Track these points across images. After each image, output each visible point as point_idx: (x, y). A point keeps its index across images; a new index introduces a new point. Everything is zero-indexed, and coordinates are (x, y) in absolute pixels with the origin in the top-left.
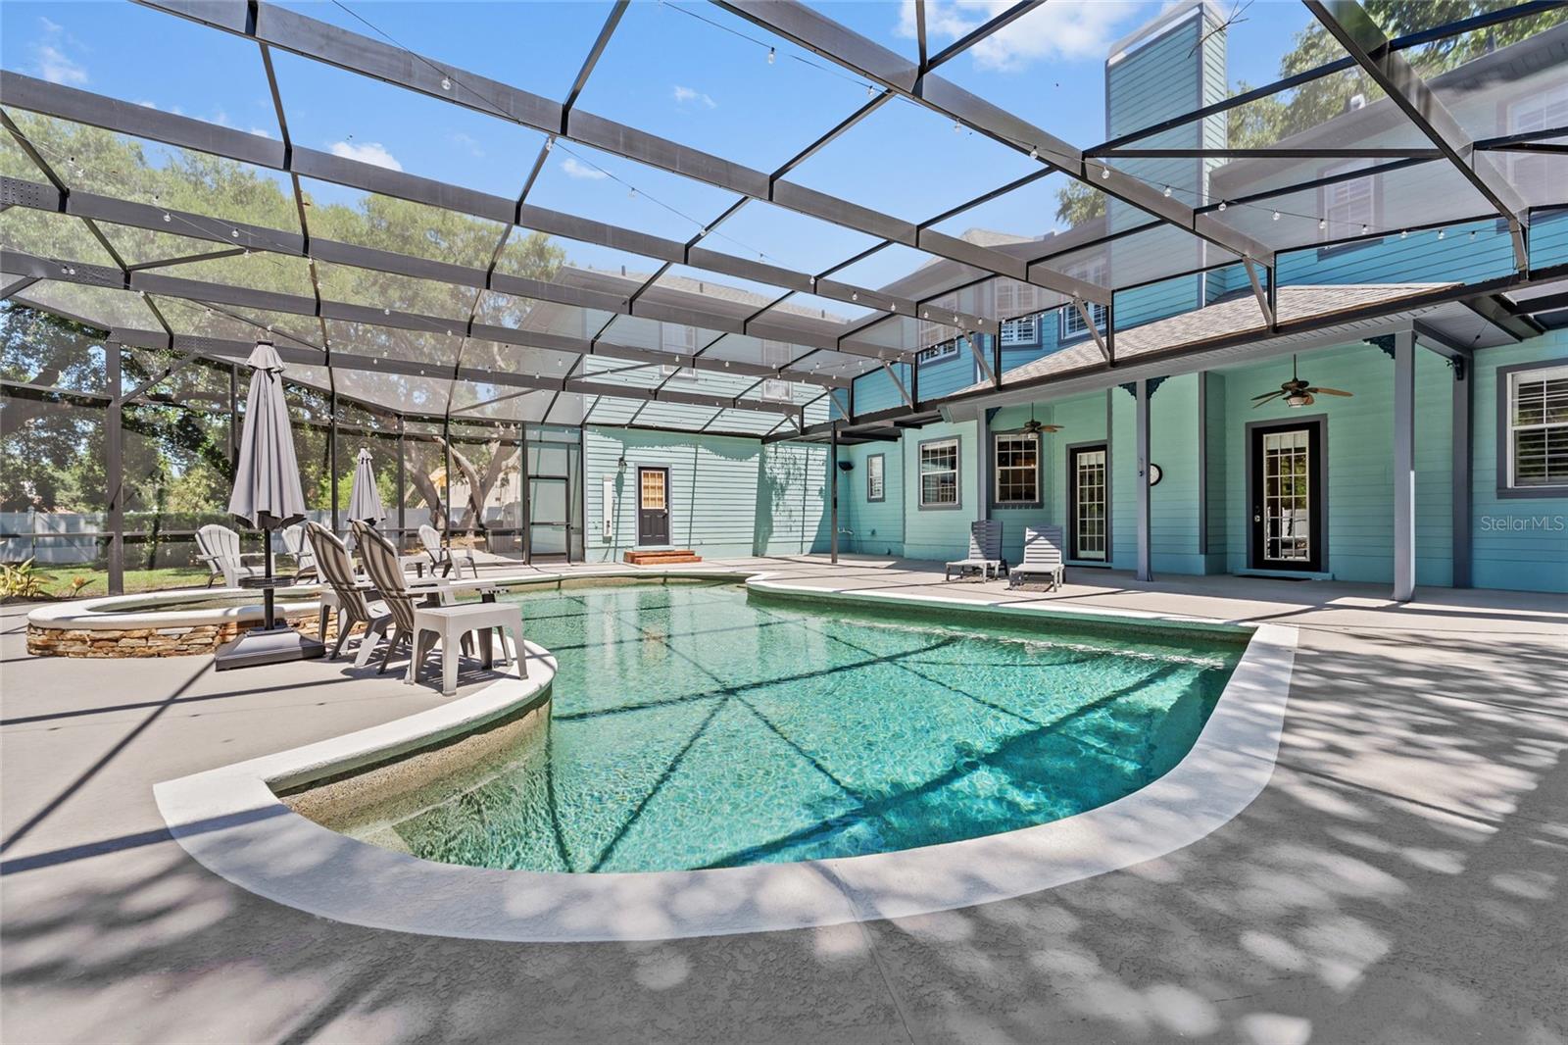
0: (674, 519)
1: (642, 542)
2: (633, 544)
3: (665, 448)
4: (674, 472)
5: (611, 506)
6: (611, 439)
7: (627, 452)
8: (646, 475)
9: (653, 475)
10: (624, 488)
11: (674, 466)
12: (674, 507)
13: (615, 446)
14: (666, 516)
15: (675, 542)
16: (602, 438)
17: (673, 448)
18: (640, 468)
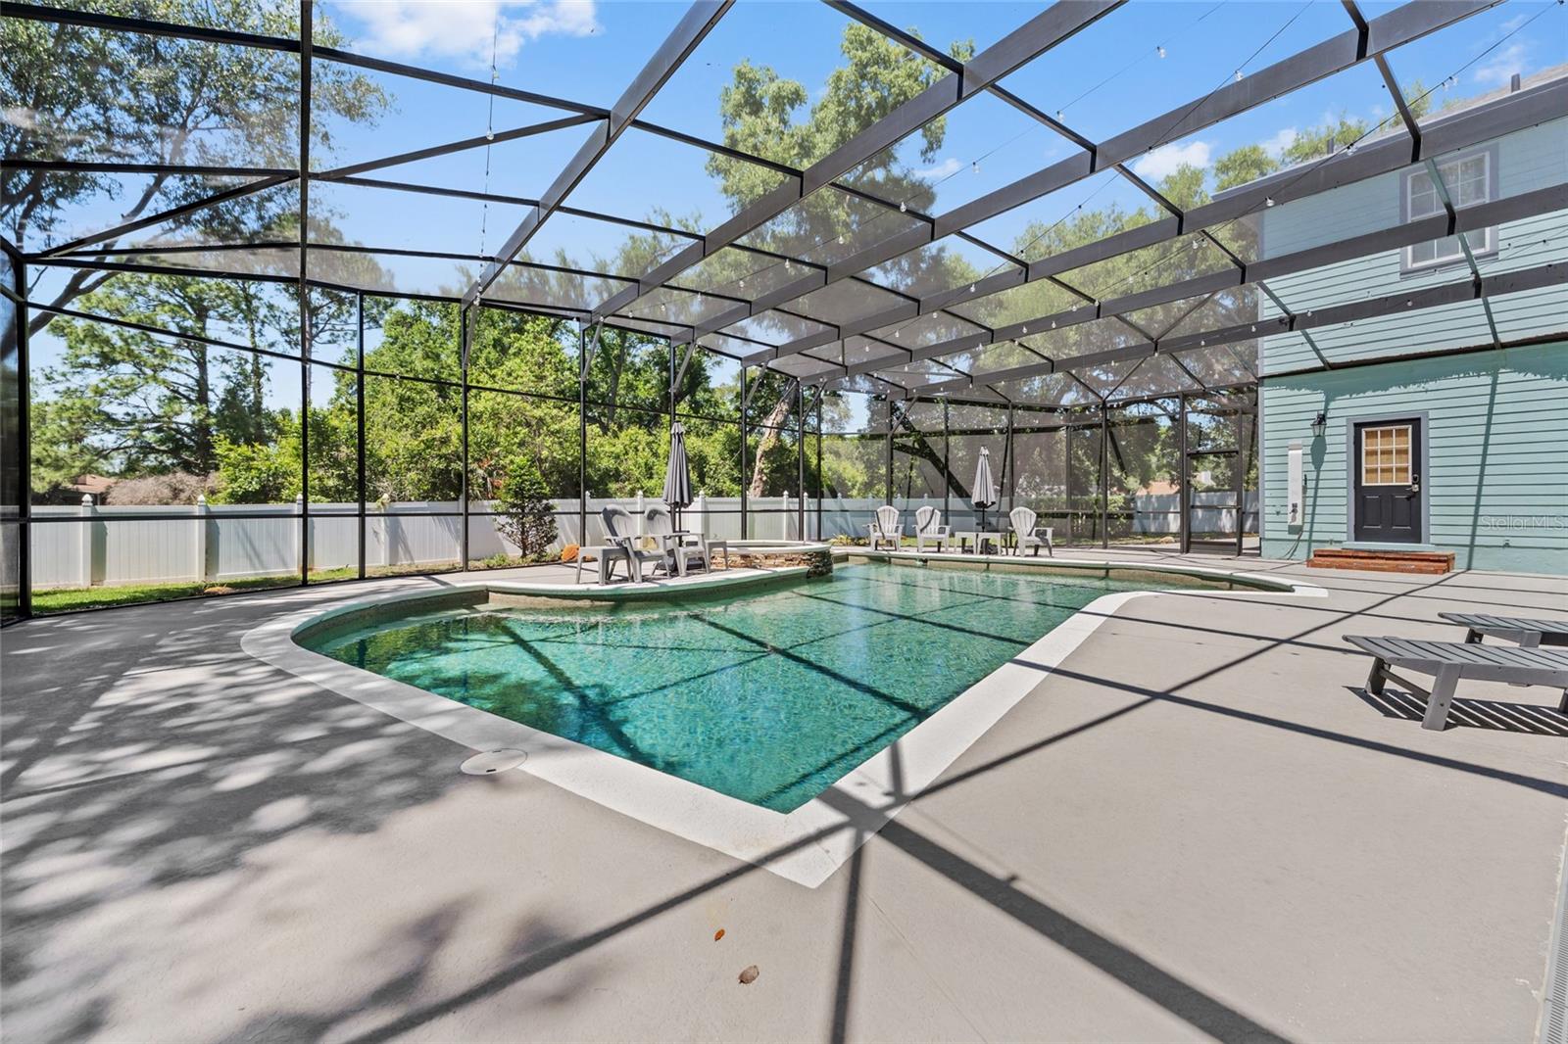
0: (1433, 501)
1: (1360, 534)
2: (1344, 537)
3: (1412, 388)
4: (1432, 424)
5: (1300, 483)
6: (1303, 391)
7: (1332, 405)
8: (1370, 435)
9: (1385, 434)
10: (1326, 458)
11: (1432, 414)
12: (1432, 481)
13: (1312, 400)
14: (1416, 496)
15: (1433, 539)
16: (1289, 392)
17: (1431, 385)
18: (1358, 426)
